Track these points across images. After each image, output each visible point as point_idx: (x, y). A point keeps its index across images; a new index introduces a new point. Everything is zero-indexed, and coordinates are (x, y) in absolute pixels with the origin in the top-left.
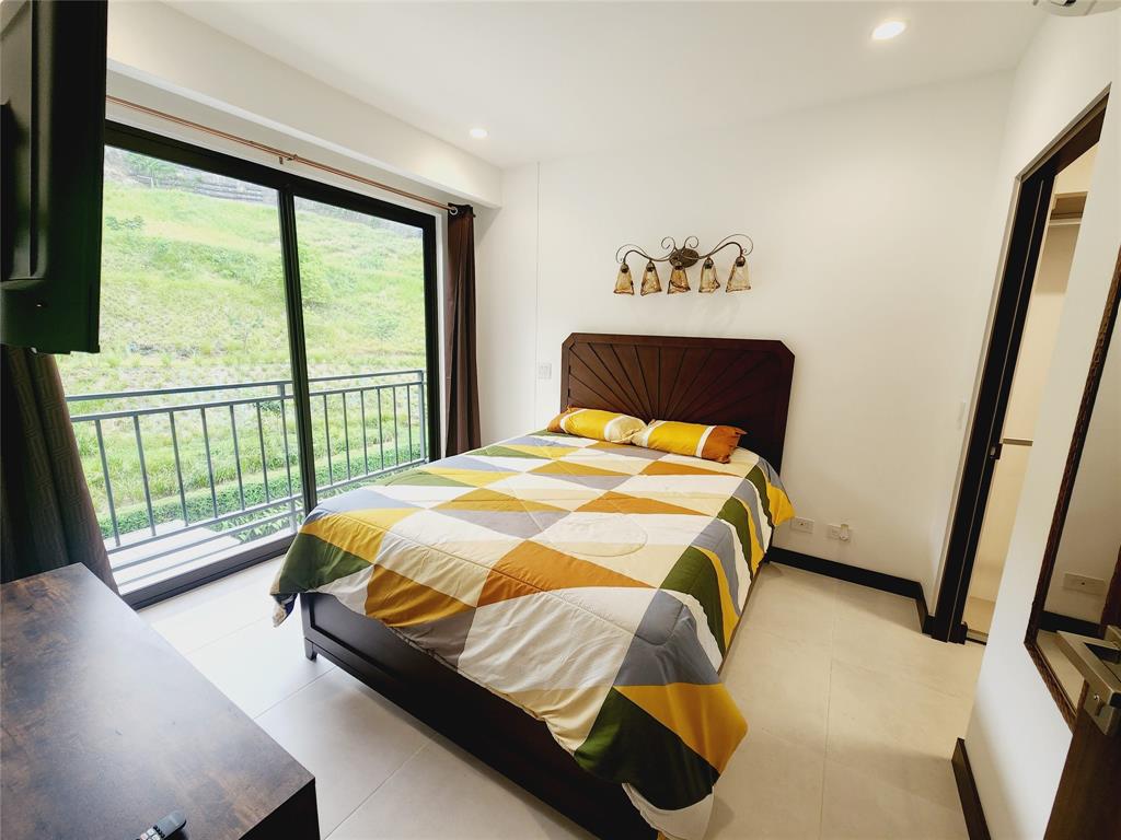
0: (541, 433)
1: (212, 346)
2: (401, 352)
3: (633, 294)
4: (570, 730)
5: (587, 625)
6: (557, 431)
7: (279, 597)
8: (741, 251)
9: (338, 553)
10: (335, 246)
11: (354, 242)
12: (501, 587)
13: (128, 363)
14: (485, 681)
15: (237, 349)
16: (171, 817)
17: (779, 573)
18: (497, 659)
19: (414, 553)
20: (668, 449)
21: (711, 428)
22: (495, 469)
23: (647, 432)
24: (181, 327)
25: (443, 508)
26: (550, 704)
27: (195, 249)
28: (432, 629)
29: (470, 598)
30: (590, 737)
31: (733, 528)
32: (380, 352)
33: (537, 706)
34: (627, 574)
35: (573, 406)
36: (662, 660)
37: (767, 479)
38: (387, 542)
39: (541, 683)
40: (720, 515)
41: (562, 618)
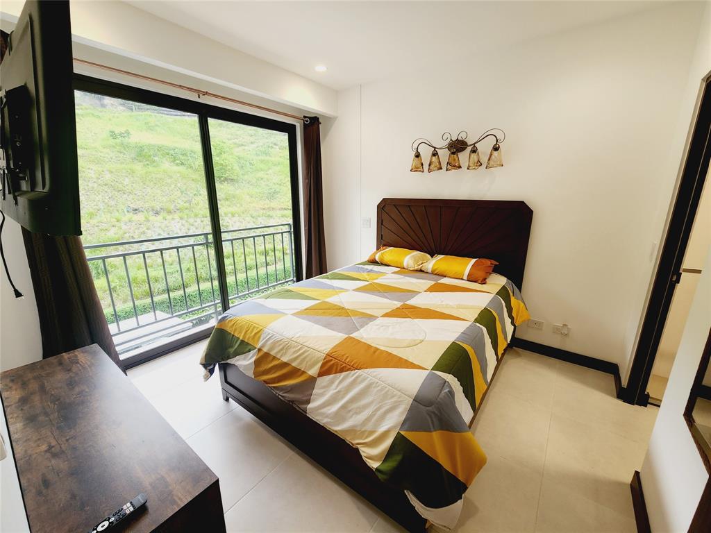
0: (364, 264)
1: (172, 207)
2: (282, 209)
3: (423, 171)
4: (373, 455)
5: (383, 392)
6: (373, 262)
7: (205, 366)
8: (497, 140)
9: (237, 341)
10: (240, 143)
11: (252, 139)
12: (332, 366)
13: (126, 219)
14: (324, 422)
15: (186, 209)
16: (139, 497)
17: (519, 355)
18: (329, 410)
19: (281, 342)
20: (445, 274)
21: (474, 260)
22: (333, 288)
23: (431, 263)
24: (154, 197)
25: (299, 314)
26: (361, 439)
27: (159, 148)
28: (291, 389)
29: (313, 372)
30: (385, 461)
31: (484, 329)
32: (269, 209)
33: (353, 439)
34: (411, 360)
35: (385, 246)
36: (431, 417)
37: (511, 294)
38: (265, 335)
39: (355, 426)
40: (476, 321)
41: (368, 387)
